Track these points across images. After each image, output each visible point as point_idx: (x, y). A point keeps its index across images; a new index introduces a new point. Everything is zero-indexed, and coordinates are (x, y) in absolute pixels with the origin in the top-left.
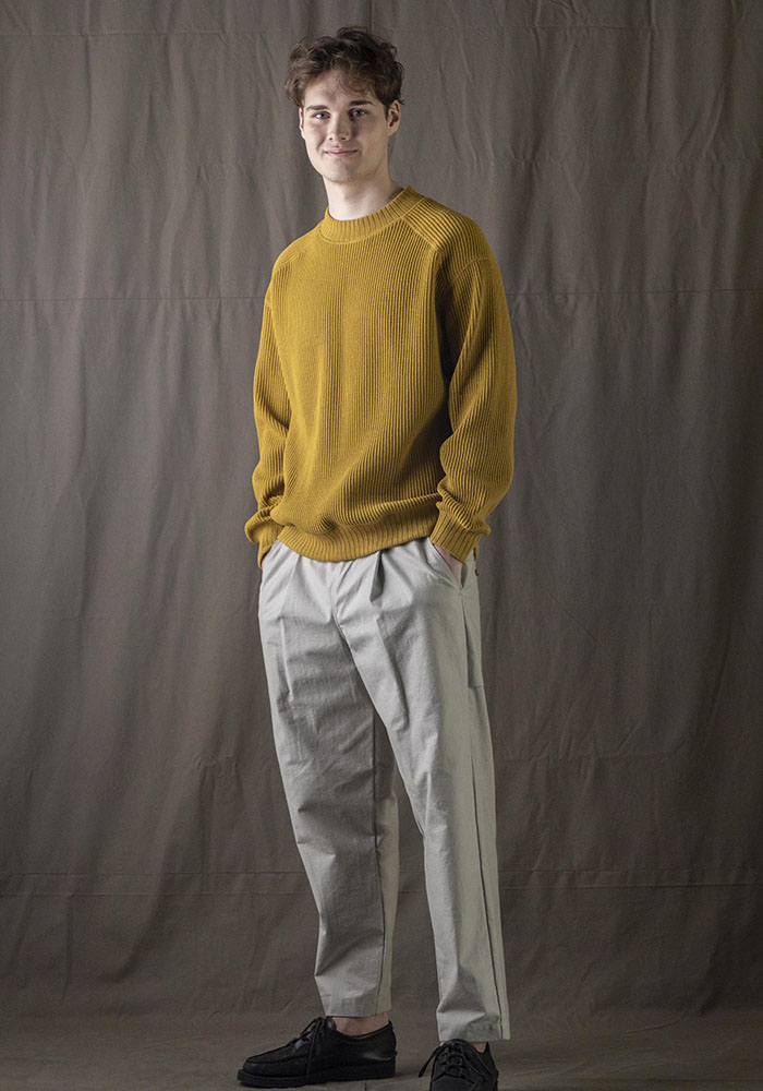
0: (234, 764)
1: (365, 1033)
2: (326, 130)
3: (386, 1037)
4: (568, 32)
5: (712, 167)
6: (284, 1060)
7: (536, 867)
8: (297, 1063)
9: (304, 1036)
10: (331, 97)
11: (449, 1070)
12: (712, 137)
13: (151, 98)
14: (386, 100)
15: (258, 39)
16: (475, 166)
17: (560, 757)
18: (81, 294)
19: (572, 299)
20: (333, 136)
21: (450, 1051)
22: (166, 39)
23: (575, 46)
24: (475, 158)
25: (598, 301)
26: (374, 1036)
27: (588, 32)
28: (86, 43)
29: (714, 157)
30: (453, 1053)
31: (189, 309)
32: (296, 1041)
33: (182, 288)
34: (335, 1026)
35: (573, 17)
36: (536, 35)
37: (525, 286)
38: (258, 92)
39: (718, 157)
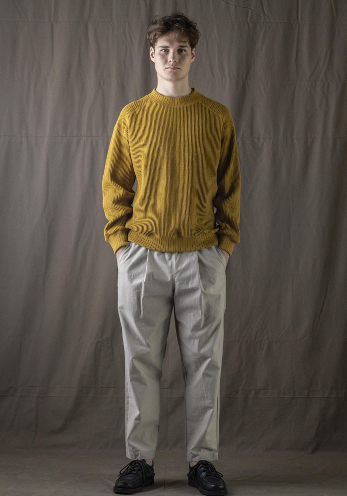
0: (110, 340)
2: (167, 58)
4: (262, 24)
5: (324, 84)
10: (171, 42)
12: (324, 71)
13: (80, 49)
14: (193, 46)
15: (127, 24)
16: (221, 82)
17: (252, 340)
18: (48, 132)
19: (261, 140)
20: (171, 60)
22: (87, 24)
23: (265, 30)
24: (221, 78)
25: (273, 142)
27: (271, 24)
28: (52, 25)
29: (324, 80)
31: (94, 142)
33: (91, 132)
35: (264, 17)
36: (248, 25)
37: (241, 135)
38: (127, 47)
39: (326, 80)
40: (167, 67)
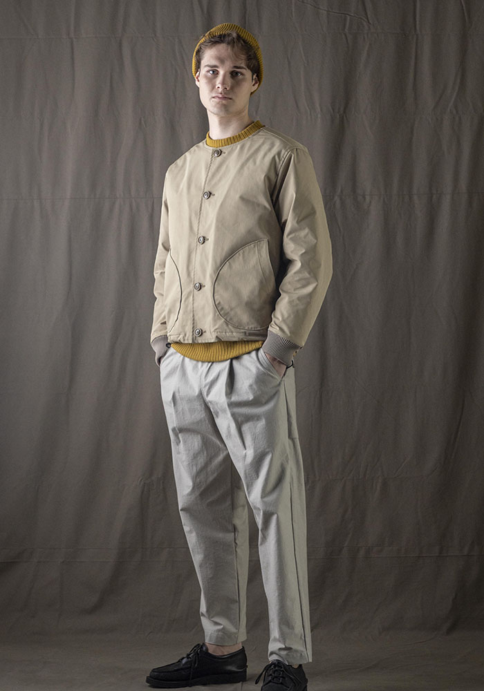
0: (161, 482)
1: (226, 654)
2: (215, 82)
3: (240, 656)
4: (366, 36)
5: (454, 118)
6: (175, 671)
7: (346, 545)
8: (183, 673)
9: (188, 656)
11: (273, 679)
12: (453, 99)
13: (111, 77)
15: (177, 40)
16: (309, 118)
17: (361, 477)
18: (68, 194)
19: (368, 198)
21: (275, 667)
22: (121, 40)
23: (370, 44)
24: (309, 113)
25: (384, 199)
26: (233, 656)
27: (378, 35)
28: (72, 43)
29: (455, 112)
30: (276, 668)
31: (134, 204)
32: (183, 658)
33: (130, 192)
34: (207, 649)
35: (369, 27)
36: (346, 38)
37: (340, 190)
38: (176, 72)
39: (457, 112)
40: (214, 95)
